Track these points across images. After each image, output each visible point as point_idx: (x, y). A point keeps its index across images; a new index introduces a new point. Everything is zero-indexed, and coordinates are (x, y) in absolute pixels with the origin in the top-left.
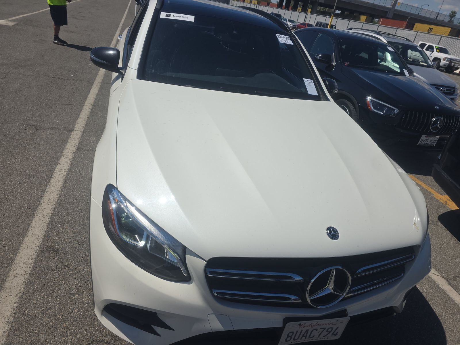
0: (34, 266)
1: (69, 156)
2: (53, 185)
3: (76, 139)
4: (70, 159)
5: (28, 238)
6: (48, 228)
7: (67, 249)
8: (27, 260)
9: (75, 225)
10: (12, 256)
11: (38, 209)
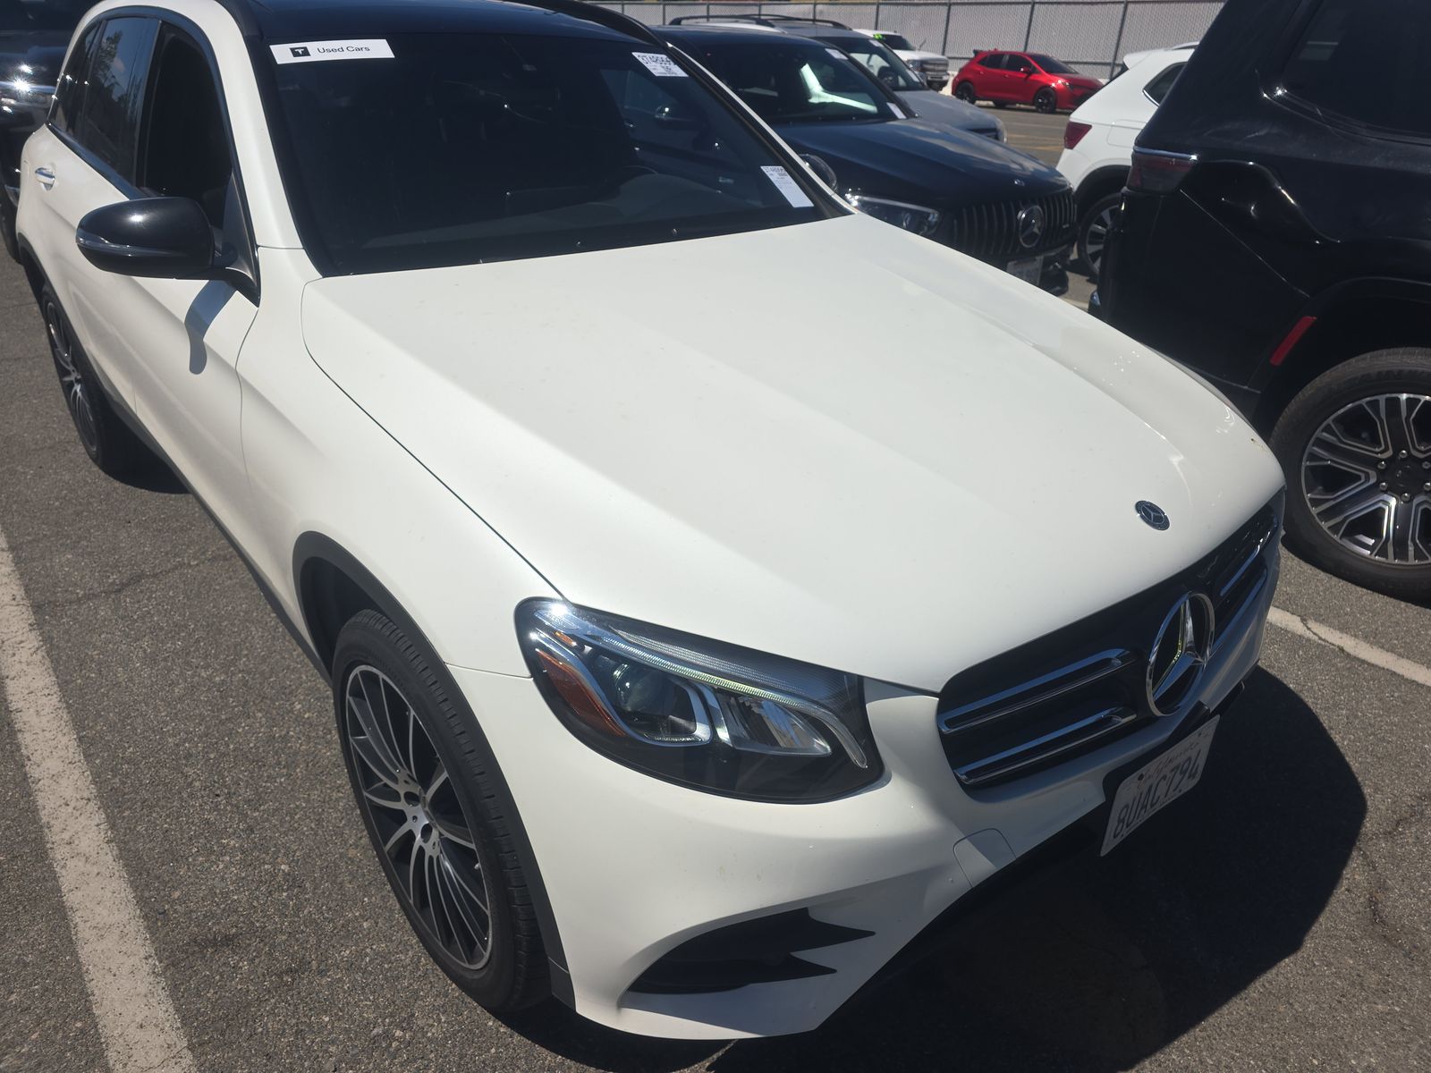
0: (184, 1020)
1: (22, 642)
2: (39, 752)
3: (5, 580)
4: (33, 650)
5: (88, 948)
6: (135, 889)
7: (258, 921)
8: (147, 1013)
9: (224, 841)
10: (79, 1025)
11: (49, 846)
